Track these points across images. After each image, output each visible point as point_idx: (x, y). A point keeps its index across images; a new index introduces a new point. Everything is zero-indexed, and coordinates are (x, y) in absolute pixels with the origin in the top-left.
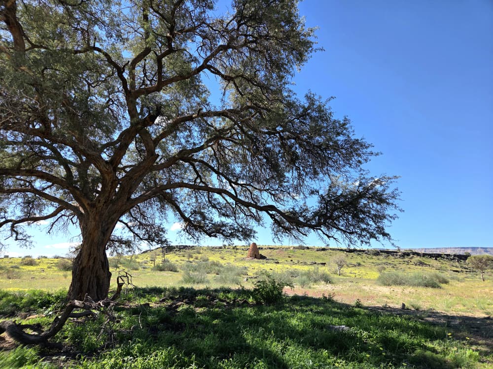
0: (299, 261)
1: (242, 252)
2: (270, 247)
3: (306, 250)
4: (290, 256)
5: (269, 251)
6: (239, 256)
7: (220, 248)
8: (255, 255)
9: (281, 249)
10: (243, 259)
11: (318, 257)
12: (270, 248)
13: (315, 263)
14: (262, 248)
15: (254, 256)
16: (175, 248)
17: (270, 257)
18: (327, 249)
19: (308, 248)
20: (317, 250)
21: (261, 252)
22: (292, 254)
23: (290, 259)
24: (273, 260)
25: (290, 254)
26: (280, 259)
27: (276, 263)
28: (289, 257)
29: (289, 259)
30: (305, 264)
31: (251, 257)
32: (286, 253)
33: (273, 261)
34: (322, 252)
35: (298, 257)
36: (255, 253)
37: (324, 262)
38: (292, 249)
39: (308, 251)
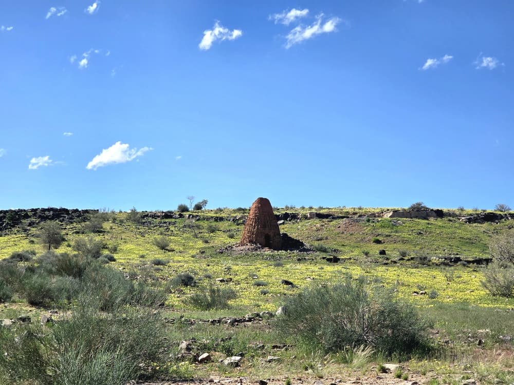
0: (404, 254)
1: (234, 227)
2: (322, 212)
3: (432, 220)
4: (380, 238)
5: (317, 223)
6: (221, 240)
7: (168, 215)
8: (267, 237)
9: (356, 217)
10: (225, 251)
11: (470, 242)
12: (320, 216)
13: (457, 260)
14: (294, 217)
15: (262, 239)
16: (26, 216)
17: (316, 244)
18: (501, 217)
19: (439, 214)
20: (470, 221)
21: (286, 228)
22: (386, 231)
23: (380, 247)
24: (325, 251)
25: (380, 231)
26: (346, 249)
27: (329, 260)
28: (378, 242)
29: (375, 249)
30: (424, 262)
31: (251, 242)
32: (367, 230)
33: (324, 255)
34: (486, 225)
35: (404, 242)
36: (267, 231)
37: (485, 256)
38: (387, 216)
39: (439, 222)
